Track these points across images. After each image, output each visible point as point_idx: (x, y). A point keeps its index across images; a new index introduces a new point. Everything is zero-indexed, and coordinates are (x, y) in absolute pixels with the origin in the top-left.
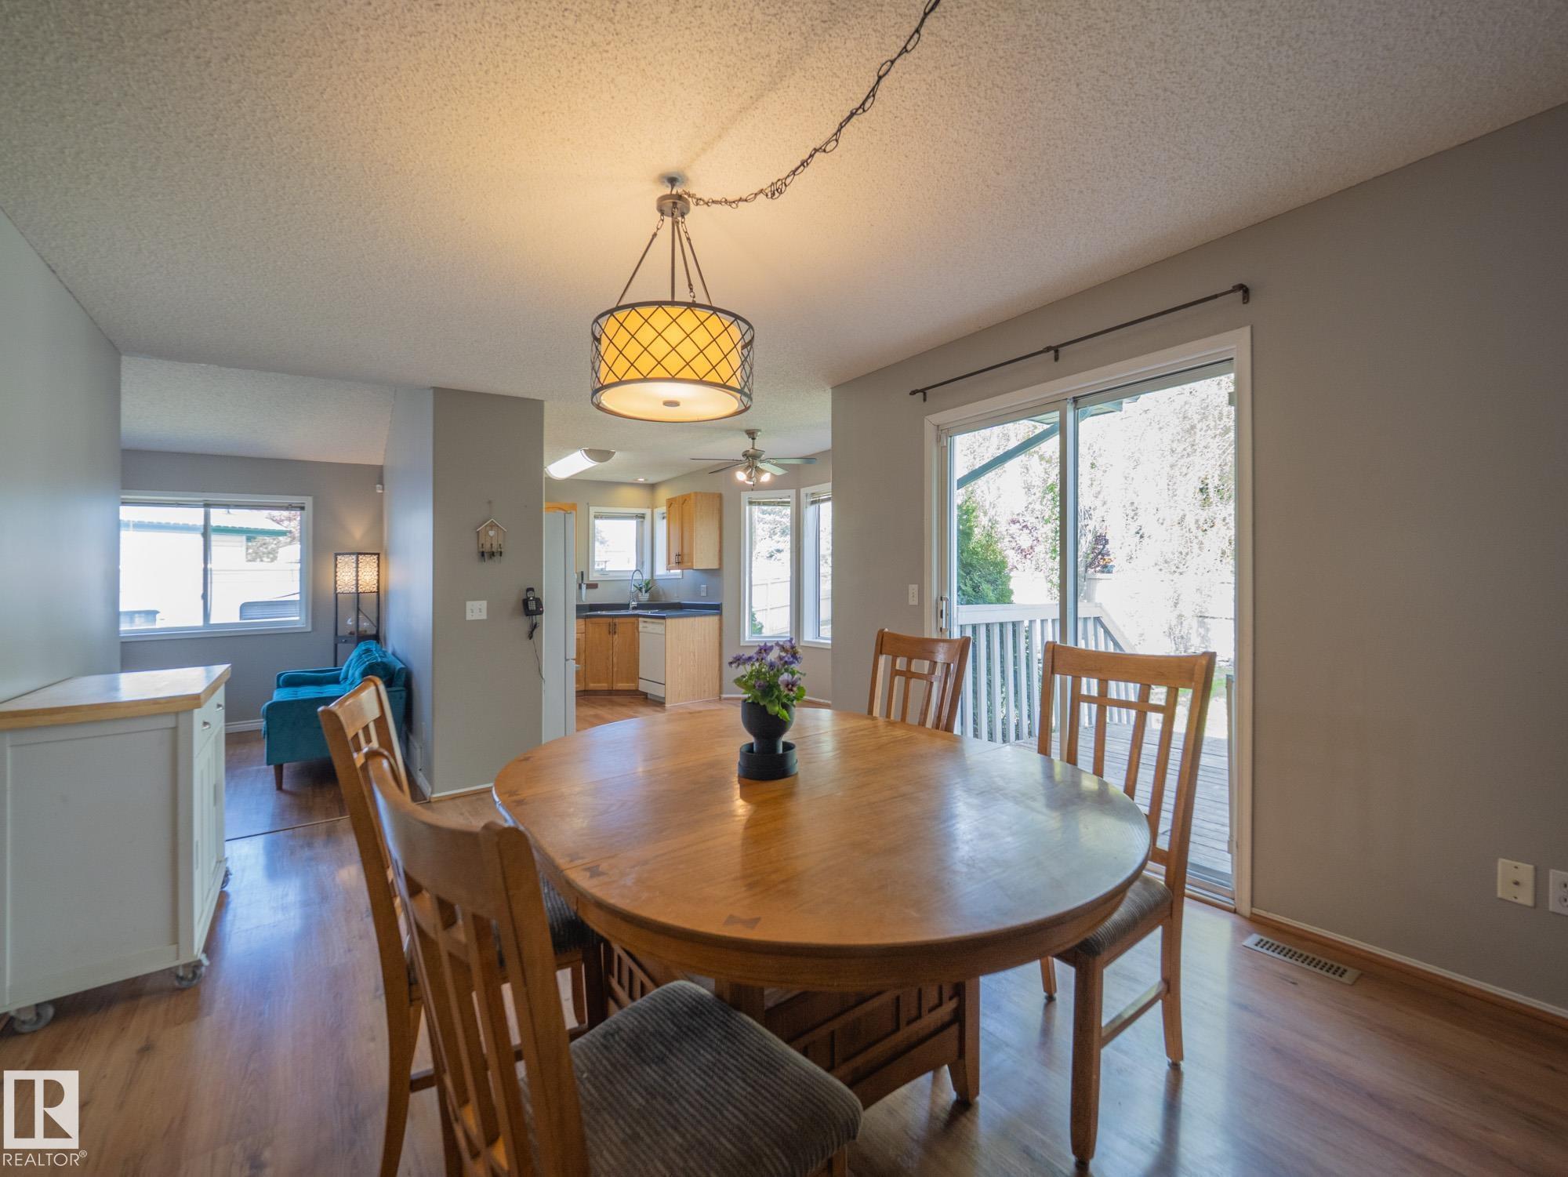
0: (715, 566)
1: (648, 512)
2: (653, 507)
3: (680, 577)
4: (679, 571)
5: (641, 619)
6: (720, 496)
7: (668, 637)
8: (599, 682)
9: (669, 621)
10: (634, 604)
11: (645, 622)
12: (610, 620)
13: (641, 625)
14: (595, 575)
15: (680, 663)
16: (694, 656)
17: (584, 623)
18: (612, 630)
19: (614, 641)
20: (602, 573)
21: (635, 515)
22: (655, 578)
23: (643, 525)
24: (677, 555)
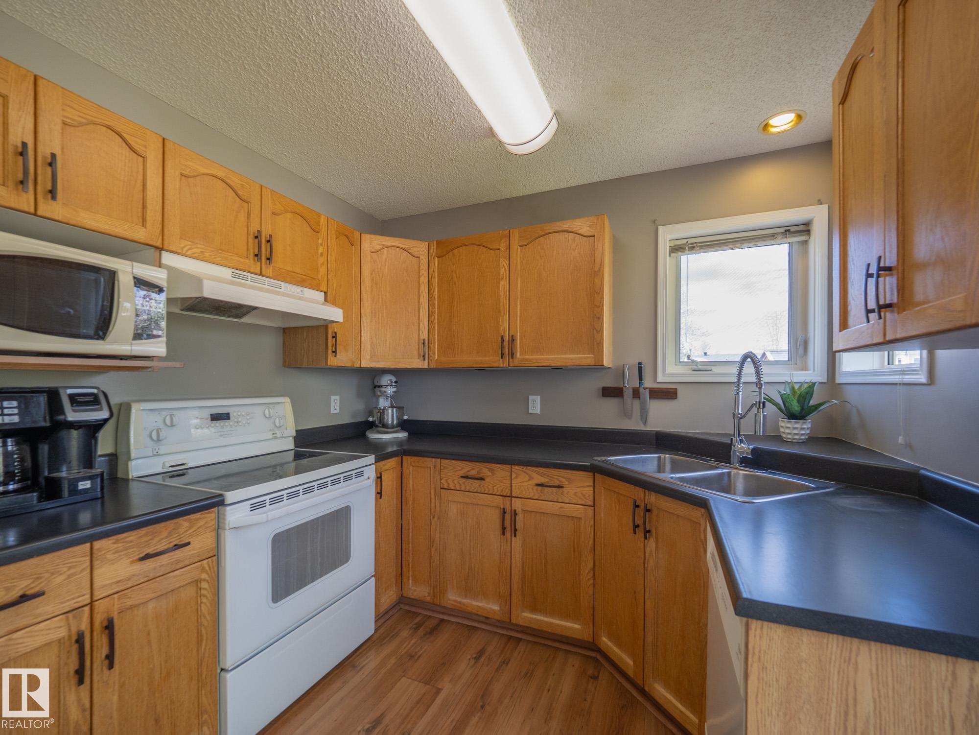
1: (818, 214)
4: (916, 357)
8: (619, 646)
10: (743, 449)
14: (673, 369)
17: (590, 482)
18: (643, 523)
19: (647, 554)
20: (695, 368)
21: (782, 230)
22: (839, 380)
23: (805, 253)
24: (869, 275)
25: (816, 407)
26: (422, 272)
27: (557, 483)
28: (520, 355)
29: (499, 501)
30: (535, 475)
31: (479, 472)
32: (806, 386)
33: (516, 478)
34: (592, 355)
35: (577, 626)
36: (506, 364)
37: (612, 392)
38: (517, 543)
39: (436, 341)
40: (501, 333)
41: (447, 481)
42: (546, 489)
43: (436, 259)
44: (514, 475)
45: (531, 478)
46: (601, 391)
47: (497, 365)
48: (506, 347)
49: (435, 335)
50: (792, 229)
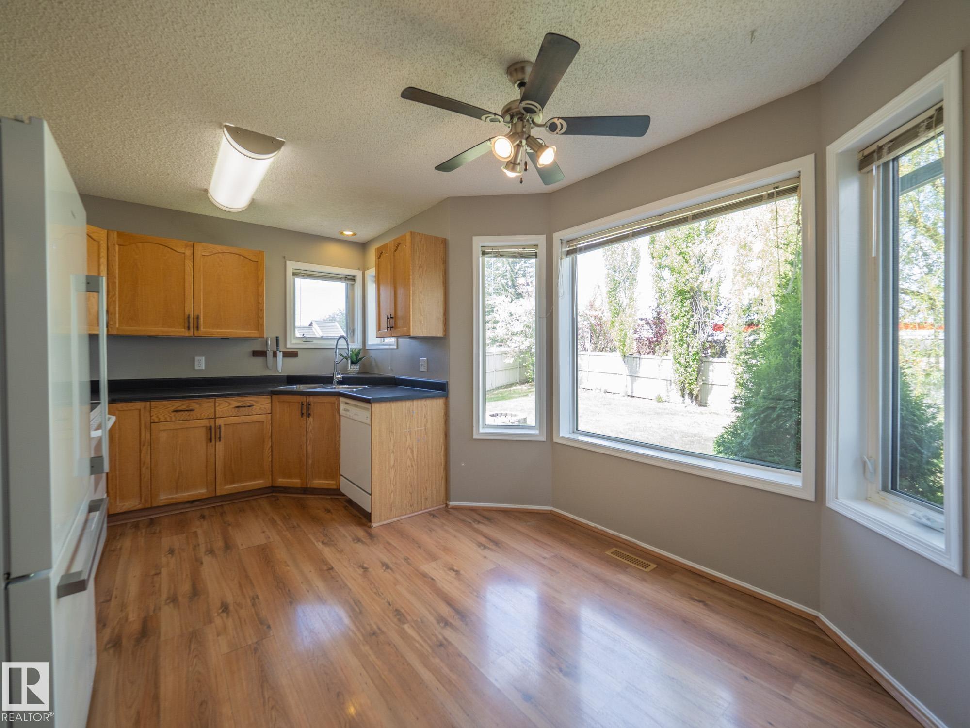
0: (440, 334)
1: (358, 274)
2: (364, 269)
3: (395, 347)
4: (393, 340)
5: (342, 399)
6: (445, 242)
7: (376, 428)
8: (290, 477)
9: (376, 407)
10: (338, 377)
11: (347, 403)
12: (303, 399)
13: (342, 407)
14: (294, 341)
15: (392, 463)
16: (412, 452)
17: (269, 401)
18: (306, 411)
19: (308, 425)
20: (305, 340)
21: (344, 277)
22: (367, 348)
23: (353, 289)
24: (388, 318)
25: (361, 359)
26: (102, 254)
27: (248, 404)
28: (204, 328)
29: (205, 423)
30: (232, 402)
31: (188, 406)
32: (357, 350)
33: (219, 406)
34: (256, 332)
35: (261, 481)
36: (191, 334)
37: (260, 354)
38: (220, 446)
39: (117, 312)
40: (187, 313)
41: (157, 417)
42: (241, 409)
43: (117, 246)
44: (217, 404)
45: (230, 404)
46: (252, 354)
47: (183, 334)
48: (193, 322)
49: (115, 307)
50: (348, 277)
